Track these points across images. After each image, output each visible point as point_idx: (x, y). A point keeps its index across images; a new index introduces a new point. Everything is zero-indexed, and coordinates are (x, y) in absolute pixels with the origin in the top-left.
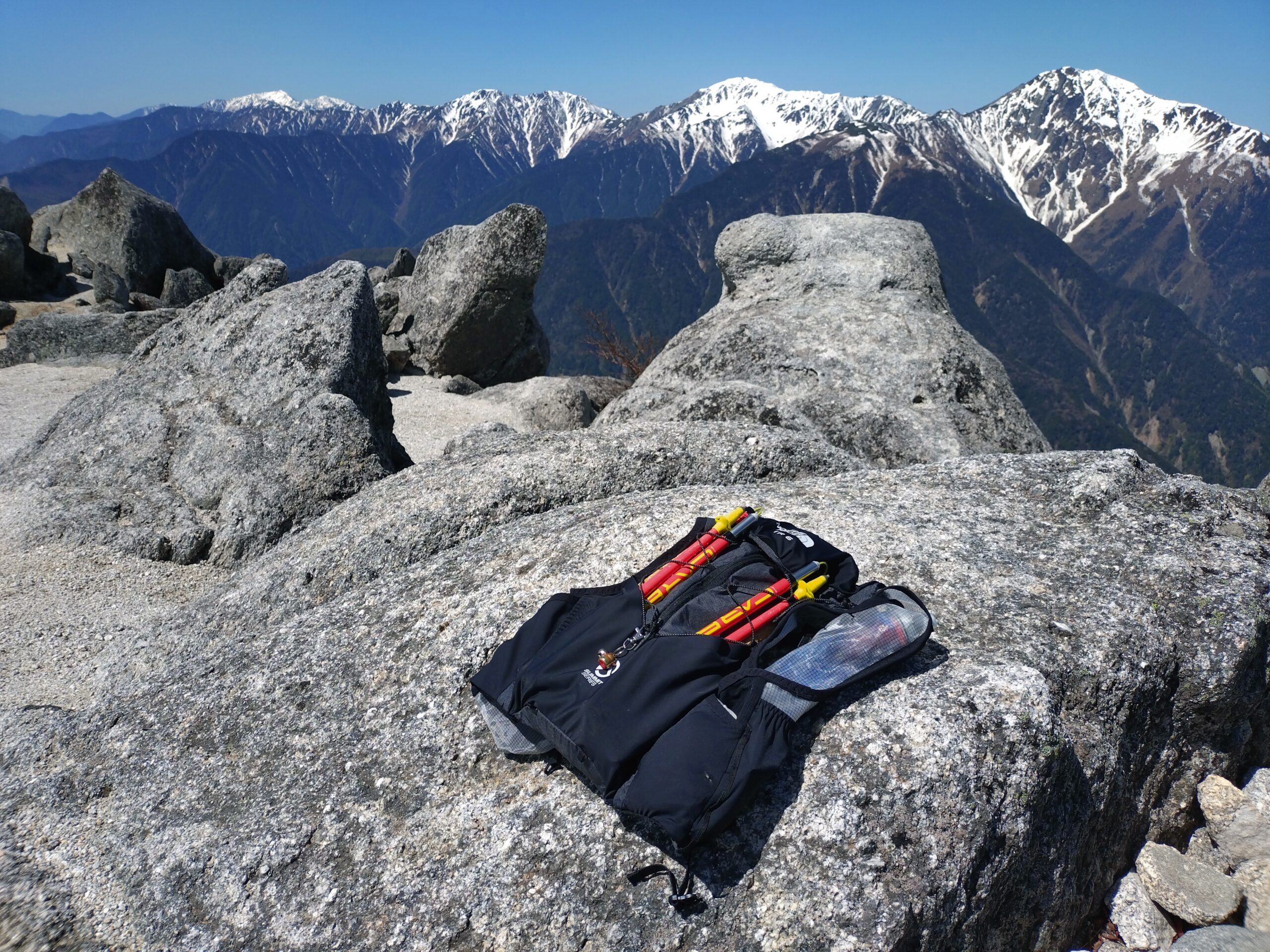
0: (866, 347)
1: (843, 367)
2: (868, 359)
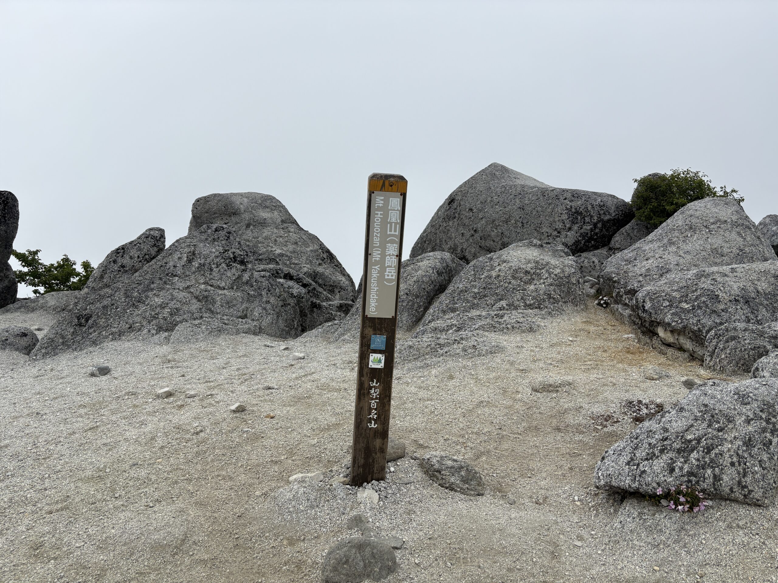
0: (291, 247)
1: (287, 256)
2: (294, 252)
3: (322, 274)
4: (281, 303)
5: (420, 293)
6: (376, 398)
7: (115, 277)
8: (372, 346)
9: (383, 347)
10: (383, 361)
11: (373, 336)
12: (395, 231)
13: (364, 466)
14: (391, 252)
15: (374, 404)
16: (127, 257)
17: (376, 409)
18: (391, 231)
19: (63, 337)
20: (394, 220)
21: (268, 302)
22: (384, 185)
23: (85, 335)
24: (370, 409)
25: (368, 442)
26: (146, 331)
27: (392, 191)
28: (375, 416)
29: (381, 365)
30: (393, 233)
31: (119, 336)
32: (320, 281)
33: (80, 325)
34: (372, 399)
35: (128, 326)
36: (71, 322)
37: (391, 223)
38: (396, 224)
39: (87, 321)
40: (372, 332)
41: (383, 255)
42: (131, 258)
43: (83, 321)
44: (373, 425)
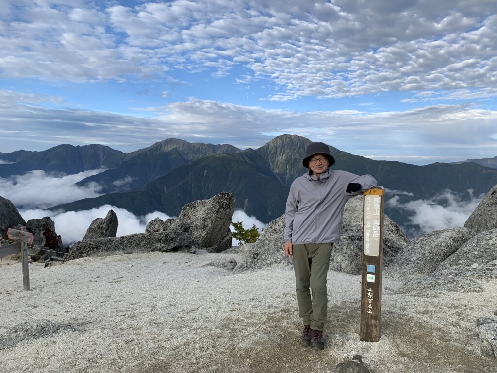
3: (390, 240)
4: (354, 254)
5: (439, 253)
6: (371, 298)
7: (271, 235)
8: (368, 271)
9: (374, 272)
10: (374, 279)
11: (368, 265)
12: (377, 213)
13: (366, 333)
14: (376, 224)
15: (370, 301)
16: (277, 226)
17: (371, 304)
18: (375, 213)
19: (247, 264)
20: (376, 208)
21: (346, 253)
22: (371, 192)
23: (256, 263)
24: (369, 303)
25: (368, 321)
26: (282, 263)
27: (375, 195)
28: (371, 308)
29: (373, 281)
30: (376, 214)
31: (270, 265)
32: (389, 244)
33: (254, 258)
34: (370, 298)
35: (274, 260)
36: (250, 257)
37: (375, 210)
38: (378, 210)
39: (257, 256)
40: (367, 263)
41: (372, 225)
42: (279, 226)
43: (255, 256)
44: (370, 312)
